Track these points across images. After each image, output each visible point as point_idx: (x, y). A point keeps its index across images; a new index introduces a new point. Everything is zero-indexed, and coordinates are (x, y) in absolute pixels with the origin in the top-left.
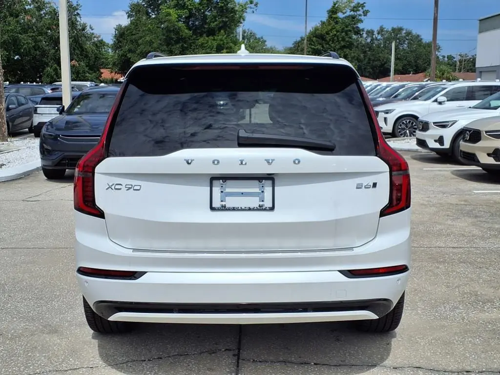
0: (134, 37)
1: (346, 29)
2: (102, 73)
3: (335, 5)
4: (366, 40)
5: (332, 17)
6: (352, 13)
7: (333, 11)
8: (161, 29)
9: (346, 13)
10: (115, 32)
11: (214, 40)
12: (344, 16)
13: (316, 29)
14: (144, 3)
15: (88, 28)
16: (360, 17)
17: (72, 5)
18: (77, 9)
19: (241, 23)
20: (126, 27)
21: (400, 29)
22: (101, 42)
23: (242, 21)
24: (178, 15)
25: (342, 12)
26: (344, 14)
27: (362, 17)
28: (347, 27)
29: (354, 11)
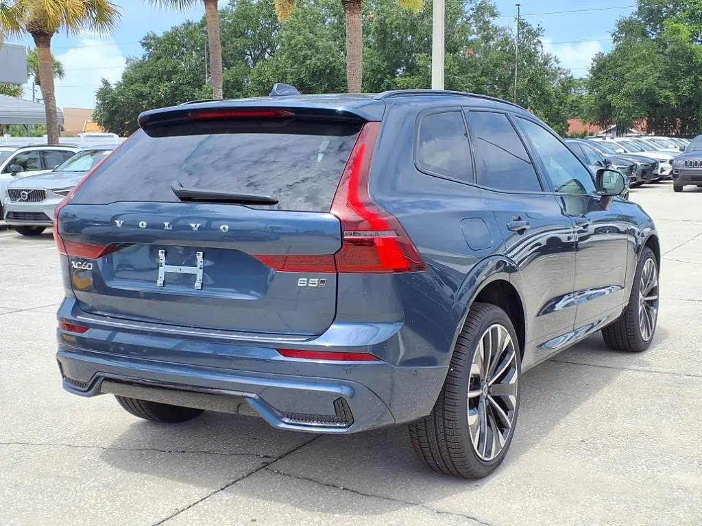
0: (619, 69)
2: (569, 125)
10: (593, 64)
14: (640, 19)
15: (553, 61)
17: (531, 30)
18: (538, 35)
20: (609, 56)
22: (571, 80)
24: (692, 32)
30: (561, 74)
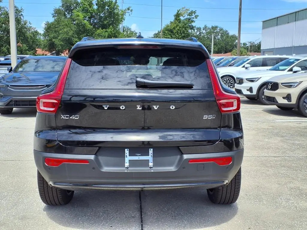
0: (56, 29)
1: (185, 26)
2: (37, 51)
3: (178, 12)
4: (197, 33)
5: (176, 19)
6: (189, 17)
7: (178, 16)
8: (73, 25)
9: (185, 16)
10: (45, 26)
11: (106, 31)
12: (184, 18)
13: (168, 26)
14: (63, 9)
15: (28, 23)
16: (193, 19)
17: (18, 9)
18: (21, 12)
19: (122, 22)
20: (51, 23)
21: (216, 27)
22: (36, 32)
23: (123, 20)
24: (84, 16)
25: (182, 16)
26: (184, 17)
27: (195, 19)
28: (186, 25)
29: (190, 16)
30: (32, 29)
